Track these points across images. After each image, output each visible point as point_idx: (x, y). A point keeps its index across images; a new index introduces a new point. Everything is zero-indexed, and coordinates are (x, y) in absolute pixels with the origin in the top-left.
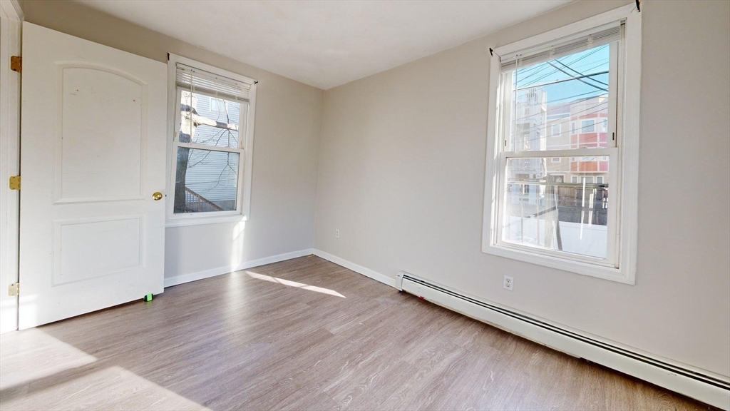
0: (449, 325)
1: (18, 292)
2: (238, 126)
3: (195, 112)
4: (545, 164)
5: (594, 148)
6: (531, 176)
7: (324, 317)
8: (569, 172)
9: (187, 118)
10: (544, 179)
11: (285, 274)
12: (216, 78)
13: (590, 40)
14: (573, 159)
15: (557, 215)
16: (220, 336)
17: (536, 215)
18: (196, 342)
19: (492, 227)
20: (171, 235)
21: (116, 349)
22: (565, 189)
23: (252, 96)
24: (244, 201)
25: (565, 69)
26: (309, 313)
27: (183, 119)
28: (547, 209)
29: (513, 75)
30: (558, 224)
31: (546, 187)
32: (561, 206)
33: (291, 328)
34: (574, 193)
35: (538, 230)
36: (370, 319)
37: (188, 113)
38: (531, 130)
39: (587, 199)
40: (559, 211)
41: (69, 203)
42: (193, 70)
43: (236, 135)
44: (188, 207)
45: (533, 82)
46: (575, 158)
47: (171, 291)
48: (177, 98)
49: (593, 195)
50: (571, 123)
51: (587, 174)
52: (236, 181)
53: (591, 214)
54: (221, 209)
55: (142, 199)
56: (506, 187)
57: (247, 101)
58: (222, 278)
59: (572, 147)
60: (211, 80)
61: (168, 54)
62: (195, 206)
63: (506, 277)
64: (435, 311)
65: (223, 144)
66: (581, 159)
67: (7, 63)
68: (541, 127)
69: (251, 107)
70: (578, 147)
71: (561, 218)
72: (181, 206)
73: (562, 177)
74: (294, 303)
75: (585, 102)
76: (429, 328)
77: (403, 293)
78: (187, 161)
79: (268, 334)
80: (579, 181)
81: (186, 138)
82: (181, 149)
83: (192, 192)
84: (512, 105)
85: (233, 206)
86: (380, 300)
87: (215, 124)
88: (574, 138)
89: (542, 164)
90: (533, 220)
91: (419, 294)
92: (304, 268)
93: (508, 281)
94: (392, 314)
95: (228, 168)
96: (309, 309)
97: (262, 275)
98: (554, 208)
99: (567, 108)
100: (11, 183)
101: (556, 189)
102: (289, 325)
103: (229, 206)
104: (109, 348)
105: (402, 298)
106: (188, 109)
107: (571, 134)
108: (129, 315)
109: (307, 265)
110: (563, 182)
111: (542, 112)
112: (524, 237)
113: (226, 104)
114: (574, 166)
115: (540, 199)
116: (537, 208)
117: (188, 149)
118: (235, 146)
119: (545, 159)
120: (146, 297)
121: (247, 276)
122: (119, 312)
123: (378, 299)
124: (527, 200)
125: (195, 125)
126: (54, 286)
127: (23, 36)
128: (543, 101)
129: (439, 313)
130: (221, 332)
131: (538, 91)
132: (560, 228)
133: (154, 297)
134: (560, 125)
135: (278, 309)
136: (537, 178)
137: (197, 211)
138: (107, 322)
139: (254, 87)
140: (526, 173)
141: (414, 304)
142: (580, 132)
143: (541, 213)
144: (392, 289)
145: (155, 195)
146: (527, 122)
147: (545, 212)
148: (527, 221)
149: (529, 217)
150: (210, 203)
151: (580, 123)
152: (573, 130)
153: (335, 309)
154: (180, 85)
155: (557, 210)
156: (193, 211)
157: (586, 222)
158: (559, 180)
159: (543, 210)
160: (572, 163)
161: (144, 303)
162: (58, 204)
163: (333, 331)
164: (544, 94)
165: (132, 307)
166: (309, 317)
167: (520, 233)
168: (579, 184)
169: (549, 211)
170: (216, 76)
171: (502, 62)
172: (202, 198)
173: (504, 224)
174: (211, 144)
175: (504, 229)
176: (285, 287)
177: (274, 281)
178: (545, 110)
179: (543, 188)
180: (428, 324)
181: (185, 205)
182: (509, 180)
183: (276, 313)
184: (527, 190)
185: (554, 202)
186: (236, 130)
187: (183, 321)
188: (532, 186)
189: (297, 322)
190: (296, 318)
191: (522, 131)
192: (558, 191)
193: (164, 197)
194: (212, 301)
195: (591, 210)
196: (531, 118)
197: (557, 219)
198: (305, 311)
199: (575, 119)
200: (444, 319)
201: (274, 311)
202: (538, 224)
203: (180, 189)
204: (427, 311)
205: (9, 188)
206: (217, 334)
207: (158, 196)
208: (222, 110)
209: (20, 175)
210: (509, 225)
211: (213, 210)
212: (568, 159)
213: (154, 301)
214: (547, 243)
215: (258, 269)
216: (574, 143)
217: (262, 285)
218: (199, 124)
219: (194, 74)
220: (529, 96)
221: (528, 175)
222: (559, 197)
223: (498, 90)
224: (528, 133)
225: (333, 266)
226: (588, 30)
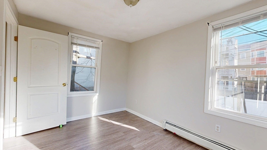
0: (187, 148)
1: (16, 121)
2: (95, 58)
3: (78, 53)
4: (237, 71)
5: (264, 64)
6: (230, 77)
7: (130, 140)
8: (251, 75)
9: (75, 55)
10: (236, 78)
11: (114, 119)
12: (87, 40)
13: (262, 16)
14: (252, 69)
15: (244, 96)
16: (87, 145)
17: (232, 96)
18: (78, 147)
19: (209, 101)
20: (69, 100)
21: (49, 147)
22: (248, 83)
23: (100, 46)
24: (97, 87)
25: (248, 29)
26: (124, 137)
27: (74, 56)
28: (238, 92)
29: (220, 33)
30: (244, 100)
31: (238, 82)
32: (246, 91)
33: (116, 144)
34: (253, 85)
35: (234, 103)
36: (151, 142)
37: (76, 53)
38: (229, 56)
39: (261, 88)
40: (245, 94)
41: (33, 87)
42: (78, 38)
43: (94, 61)
44: (76, 89)
45: (230, 35)
46: (254, 69)
47: (69, 123)
48: (72, 48)
49: (264, 86)
50: (251, 53)
51: (260, 76)
52: (94, 79)
53: (263, 96)
54: (88, 90)
55: (59, 86)
56: (216, 82)
57: (99, 48)
58: (89, 119)
59: (252, 63)
60: (84, 41)
61: (68, 33)
62: (78, 89)
63: (216, 125)
64: (181, 140)
65: (89, 65)
66: (257, 69)
67: (13, 39)
68: (235, 55)
69: (100, 51)
70: (255, 64)
71: (246, 97)
72: (73, 89)
73: (246, 78)
74: (118, 132)
75: (259, 43)
76: (178, 148)
77: (166, 130)
78: (75, 71)
79: (107, 145)
80: (256, 79)
81: (75, 63)
82: (73, 67)
83: (77, 83)
84: (219, 45)
85: (93, 89)
86: (155, 133)
87: (86, 57)
88: (253, 60)
89: (236, 71)
90: (231, 98)
91: (173, 132)
92: (122, 116)
93: (218, 127)
94: (161, 140)
95: (91, 74)
96: (124, 135)
97: (104, 119)
98: (242, 92)
99: (249, 46)
100: (14, 79)
101: (243, 83)
102: (115, 142)
103: (91, 89)
104: (46, 147)
105: (165, 133)
106: (76, 52)
107: (251, 57)
108: (53, 133)
109: (123, 115)
110: (247, 80)
111: (235, 48)
112: (226, 106)
113: (90, 50)
114: (253, 72)
115: (234, 88)
116: (233, 92)
117: (76, 67)
118: (94, 65)
119: (237, 69)
120: (60, 125)
121: (98, 119)
122: (50, 131)
123: (154, 133)
124: (228, 88)
125: (78, 57)
126: (28, 119)
127: (18, 29)
128: (236, 43)
129: (183, 141)
130: (88, 143)
131: (233, 39)
132: (246, 102)
133: (63, 126)
134: (245, 54)
135: (111, 134)
136: (233, 78)
137: (79, 91)
138: (46, 135)
139: (101, 43)
140: (227, 76)
141: (171, 136)
142: (256, 56)
143: (235, 95)
144: (161, 128)
145: (63, 84)
146: (227, 53)
147: (237, 94)
148: (227, 99)
149: (229, 96)
150: (84, 87)
151: (256, 53)
152: (252, 56)
153: (135, 136)
154: (73, 43)
155: (244, 93)
156: (77, 91)
157: (260, 99)
158: (245, 79)
159: (236, 93)
160: (252, 71)
161: (59, 128)
162: (29, 87)
163: (134, 146)
164: (236, 40)
165: (55, 129)
166: (124, 139)
167: (224, 104)
168: (256, 81)
169: (239, 93)
170: (86, 40)
171: (214, 28)
172: (81, 86)
173: (215, 100)
174: (85, 65)
175: (215, 102)
176: (114, 124)
177: (109, 122)
178: (237, 47)
179: (236, 83)
180: (177, 146)
181: (74, 88)
182: (218, 79)
183: (110, 136)
184: (227, 84)
185: (242, 89)
186: (94, 59)
187: (74, 137)
188: (230, 82)
189: (119, 141)
190: (118, 139)
191: (225, 57)
192: (244, 84)
193: (66, 85)
194: (84, 129)
195: (263, 93)
196: (229, 51)
197: (243, 98)
198: (122, 136)
199: (254, 51)
200: (185, 145)
201: (109, 135)
202: (233, 100)
203: (73, 82)
204: (177, 140)
205: (13, 81)
206: (86, 144)
207: (64, 85)
208: (89, 52)
209: (17, 77)
210: (218, 100)
211: (85, 91)
212: (250, 70)
213: (63, 128)
214: (239, 109)
215: (103, 116)
216: (253, 62)
217: (104, 123)
218: (80, 57)
219: (78, 39)
220: (228, 42)
221: (228, 77)
222: (245, 87)
223: (212, 39)
224: (228, 58)
225: (134, 116)
226: (260, 12)
